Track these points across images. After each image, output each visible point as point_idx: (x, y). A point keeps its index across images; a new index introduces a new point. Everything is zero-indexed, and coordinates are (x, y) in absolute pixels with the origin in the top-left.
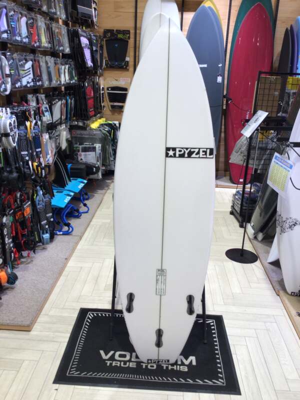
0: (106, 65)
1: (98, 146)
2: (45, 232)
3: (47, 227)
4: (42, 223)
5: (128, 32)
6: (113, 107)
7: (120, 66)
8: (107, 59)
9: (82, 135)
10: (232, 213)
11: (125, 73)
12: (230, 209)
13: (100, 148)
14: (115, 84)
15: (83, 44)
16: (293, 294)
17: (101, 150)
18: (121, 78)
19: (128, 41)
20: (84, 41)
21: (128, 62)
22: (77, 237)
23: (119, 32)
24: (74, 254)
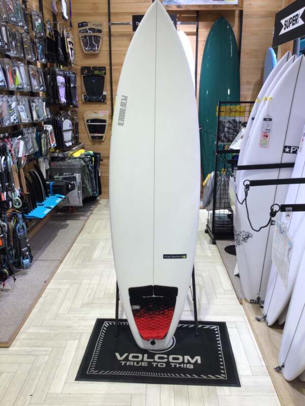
0: (84, 99)
1: (78, 176)
2: (25, 257)
3: (27, 253)
4: (23, 250)
5: (104, 68)
6: (93, 138)
7: (98, 100)
8: (86, 94)
9: (62, 166)
10: (207, 232)
11: (104, 106)
12: (205, 228)
14: (93, 116)
15: (59, 82)
16: (252, 302)
17: (81, 179)
18: (100, 111)
19: (104, 77)
21: (105, 95)
22: (56, 262)
23: (95, 68)
24: (54, 277)
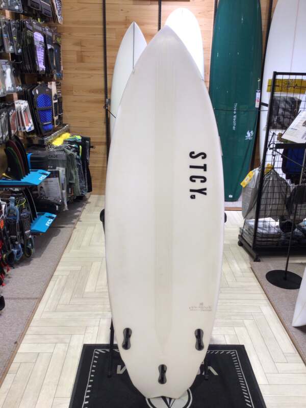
1: (61, 170)
13: (64, 173)
15: (37, 41)
17: (66, 175)
20: (38, 37)
22: (35, 300)
24: (29, 329)
